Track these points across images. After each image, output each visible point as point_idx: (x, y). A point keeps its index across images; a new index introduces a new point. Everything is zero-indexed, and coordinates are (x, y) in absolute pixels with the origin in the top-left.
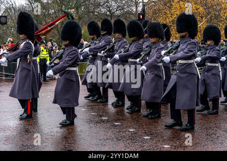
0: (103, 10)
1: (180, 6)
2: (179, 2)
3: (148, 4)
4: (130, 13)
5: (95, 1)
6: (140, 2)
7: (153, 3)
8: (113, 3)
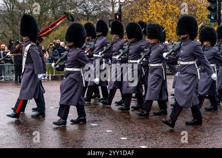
0: (80, 10)
1: (156, 6)
2: (155, 2)
3: (125, 4)
4: (106, 13)
5: (71, 1)
6: (117, 2)
7: (130, 3)
8: (90, 4)
